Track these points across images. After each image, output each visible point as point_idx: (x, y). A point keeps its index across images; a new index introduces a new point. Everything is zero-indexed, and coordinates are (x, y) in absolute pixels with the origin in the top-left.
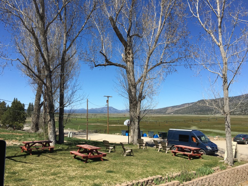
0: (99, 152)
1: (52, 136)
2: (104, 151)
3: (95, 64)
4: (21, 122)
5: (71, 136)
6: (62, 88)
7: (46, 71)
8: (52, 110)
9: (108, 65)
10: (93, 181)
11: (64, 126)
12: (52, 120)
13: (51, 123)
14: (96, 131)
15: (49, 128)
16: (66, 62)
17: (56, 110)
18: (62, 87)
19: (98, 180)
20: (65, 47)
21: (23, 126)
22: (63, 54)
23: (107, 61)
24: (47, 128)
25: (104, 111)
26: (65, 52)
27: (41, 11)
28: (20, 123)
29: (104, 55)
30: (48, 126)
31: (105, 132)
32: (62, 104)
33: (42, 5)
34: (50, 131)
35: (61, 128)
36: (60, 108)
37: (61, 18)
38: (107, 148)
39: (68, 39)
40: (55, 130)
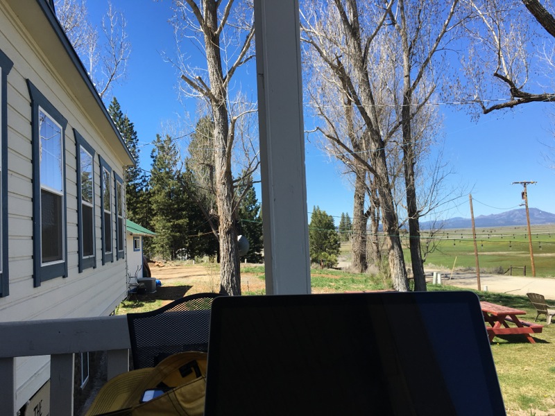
0: (521, 321)
1: (400, 280)
2: (533, 318)
3: (483, 108)
4: (332, 253)
5: (439, 282)
6: (410, 175)
7: (373, 144)
8: (393, 226)
9: (520, 102)
10: (516, 388)
11: (423, 258)
12: (396, 247)
13: (395, 252)
14: (501, 268)
15: (391, 265)
16: (413, 115)
17: (401, 225)
18: (410, 173)
19: (530, 388)
20: (409, 82)
21: (336, 261)
22: (405, 99)
23: (515, 92)
24: (388, 264)
25: (515, 220)
26: (408, 94)
27: (350, 17)
28: (330, 254)
29: (506, 80)
30: (390, 260)
31: (525, 272)
32: (412, 210)
33: (352, 4)
34: (395, 270)
35: (418, 264)
36: (410, 220)
37: (393, 19)
38: (539, 313)
39: (413, 63)
40: (404, 267)
